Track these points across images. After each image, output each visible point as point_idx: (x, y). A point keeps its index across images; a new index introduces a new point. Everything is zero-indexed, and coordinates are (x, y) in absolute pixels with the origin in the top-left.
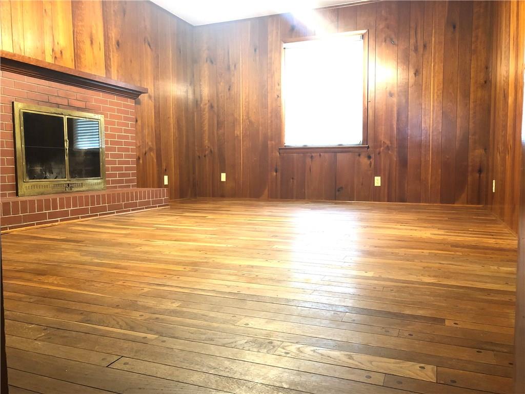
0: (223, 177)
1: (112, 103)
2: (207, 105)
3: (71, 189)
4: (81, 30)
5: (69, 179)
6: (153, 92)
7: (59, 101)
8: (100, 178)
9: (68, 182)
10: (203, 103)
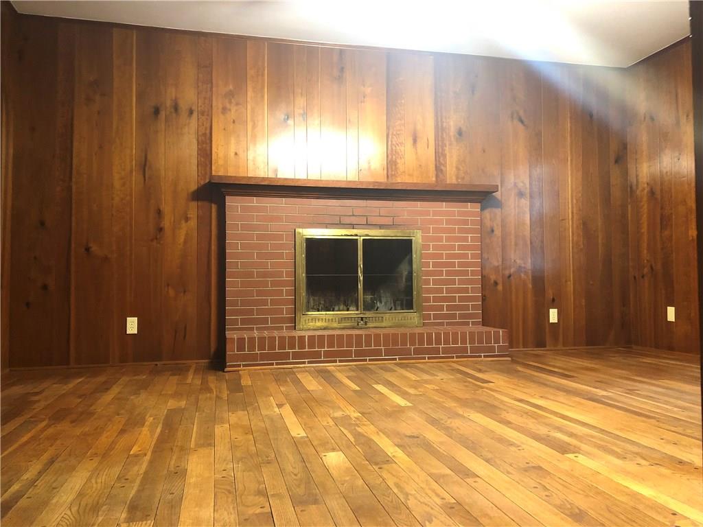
0: (671, 313)
1: (435, 213)
2: (646, 191)
3: (366, 324)
4: (399, 130)
5: (362, 312)
6: (528, 186)
7: (354, 220)
8: (412, 311)
9: (362, 316)
10: (640, 188)
